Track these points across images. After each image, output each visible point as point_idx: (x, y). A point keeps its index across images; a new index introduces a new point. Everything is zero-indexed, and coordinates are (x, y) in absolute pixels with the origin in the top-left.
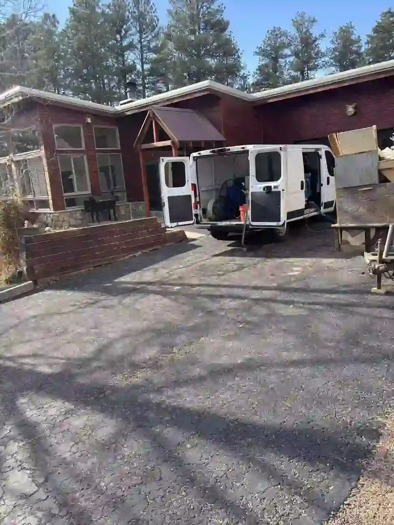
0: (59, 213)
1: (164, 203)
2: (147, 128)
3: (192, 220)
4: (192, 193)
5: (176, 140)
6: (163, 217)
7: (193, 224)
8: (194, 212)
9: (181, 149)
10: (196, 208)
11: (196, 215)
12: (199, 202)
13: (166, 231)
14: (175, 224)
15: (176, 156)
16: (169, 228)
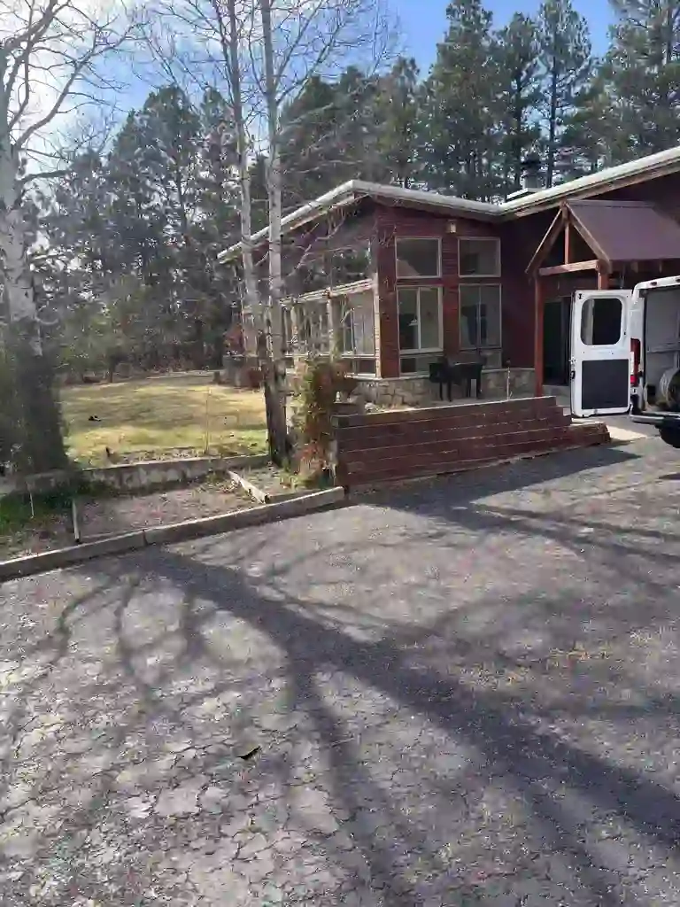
0: (389, 381)
1: (574, 372)
2: (553, 240)
3: (626, 406)
4: (631, 357)
5: (608, 259)
6: (569, 396)
7: (628, 412)
8: (631, 390)
9: (614, 275)
10: (635, 384)
11: (635, 398)
12: (643, 375)
13: (571, 423)
14: (592, 412)
15: (603, 288)
16: (578, 417)
